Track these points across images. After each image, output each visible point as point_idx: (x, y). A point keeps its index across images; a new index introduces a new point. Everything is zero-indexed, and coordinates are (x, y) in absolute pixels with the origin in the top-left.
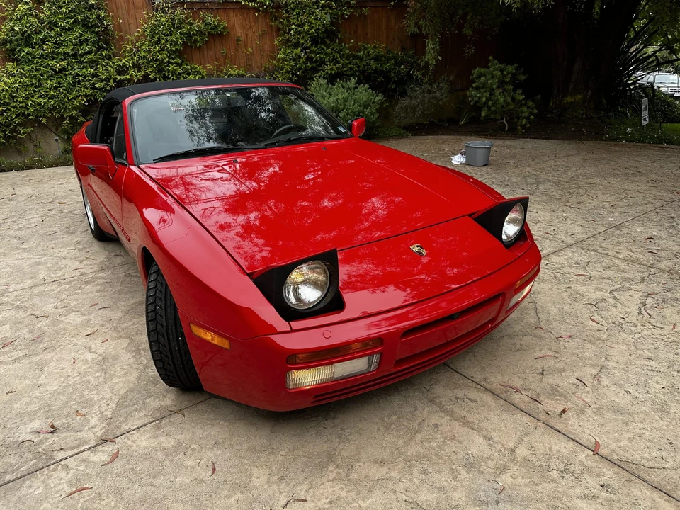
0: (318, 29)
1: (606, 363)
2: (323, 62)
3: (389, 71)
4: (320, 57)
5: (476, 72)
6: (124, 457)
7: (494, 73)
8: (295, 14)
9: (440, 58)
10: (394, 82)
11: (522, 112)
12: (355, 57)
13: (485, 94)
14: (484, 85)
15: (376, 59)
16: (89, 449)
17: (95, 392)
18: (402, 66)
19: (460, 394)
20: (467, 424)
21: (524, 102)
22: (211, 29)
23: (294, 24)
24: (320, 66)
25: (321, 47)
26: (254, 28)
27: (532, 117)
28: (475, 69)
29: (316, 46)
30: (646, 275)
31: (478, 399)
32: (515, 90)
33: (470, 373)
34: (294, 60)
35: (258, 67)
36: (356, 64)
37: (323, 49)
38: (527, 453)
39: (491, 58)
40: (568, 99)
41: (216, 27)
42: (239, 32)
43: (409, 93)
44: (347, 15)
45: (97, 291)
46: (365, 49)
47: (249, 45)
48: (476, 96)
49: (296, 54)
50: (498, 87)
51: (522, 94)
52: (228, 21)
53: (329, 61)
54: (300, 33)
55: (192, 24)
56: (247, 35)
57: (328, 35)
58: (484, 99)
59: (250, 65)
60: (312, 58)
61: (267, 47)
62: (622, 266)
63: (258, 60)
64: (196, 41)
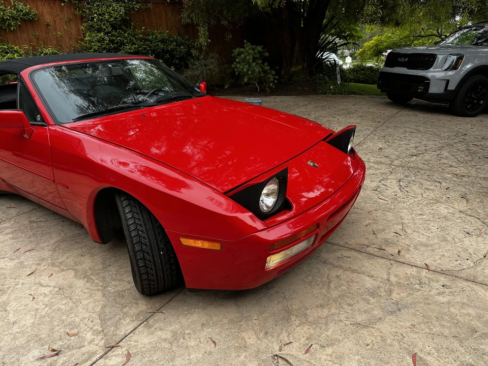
0: (116, 18)
1: (403, 221)
2: (122, 44)
3: (172, 50)
4: (119, 39)
5: (236, 51)
6: (136, 354)
7: (249, 51)
8: (95, 5)
9: (209, 40)
10: (178, 58)
11: (269, 78)
12: (146, 40)
13: (245, 66)
14: (244, 60)
15: (163, 41)
16: (101, 357)
17: (72, 315)
18: (182, 47)
19: (338, 254)
20: (354, 271)
21: (269, 71)
22: (23, 15)
23: (96, 13)
24: (120, 46)
25: (119, 32)
26: (61, 16)
27: (276, 81)
28: (236, 49)
29: (115, 32)
30: (391, 170)
31: (350, 255)
32: (263, 63)
33: (335, 241)
34: (99, 42)
35: (67, 47)
36: (148, 45)
37: (121, 33)
38: (396, 279)
39: (245, 41)
40: (293, 69)
41: (27, 14)
42: (48, 18)
43: (190, 66)
44: (137, 8)
45: (10, 238)
46: (153, 34)
47: (58, 29)
48: (239, 68)
49: (100, 37)
50: (253, 61)
51: (268, 65)
52: (37, 9)
53: (128, 43)
54: (101, 21)
55: (4, 11)
56: (55, 21)
57: (123, 24)
58: (246, 70)
59: (61, 46)
60: (114, 40)
61: (74, 31)
62: (376, 166)
63: (67, 41)
64: (10, 25)
